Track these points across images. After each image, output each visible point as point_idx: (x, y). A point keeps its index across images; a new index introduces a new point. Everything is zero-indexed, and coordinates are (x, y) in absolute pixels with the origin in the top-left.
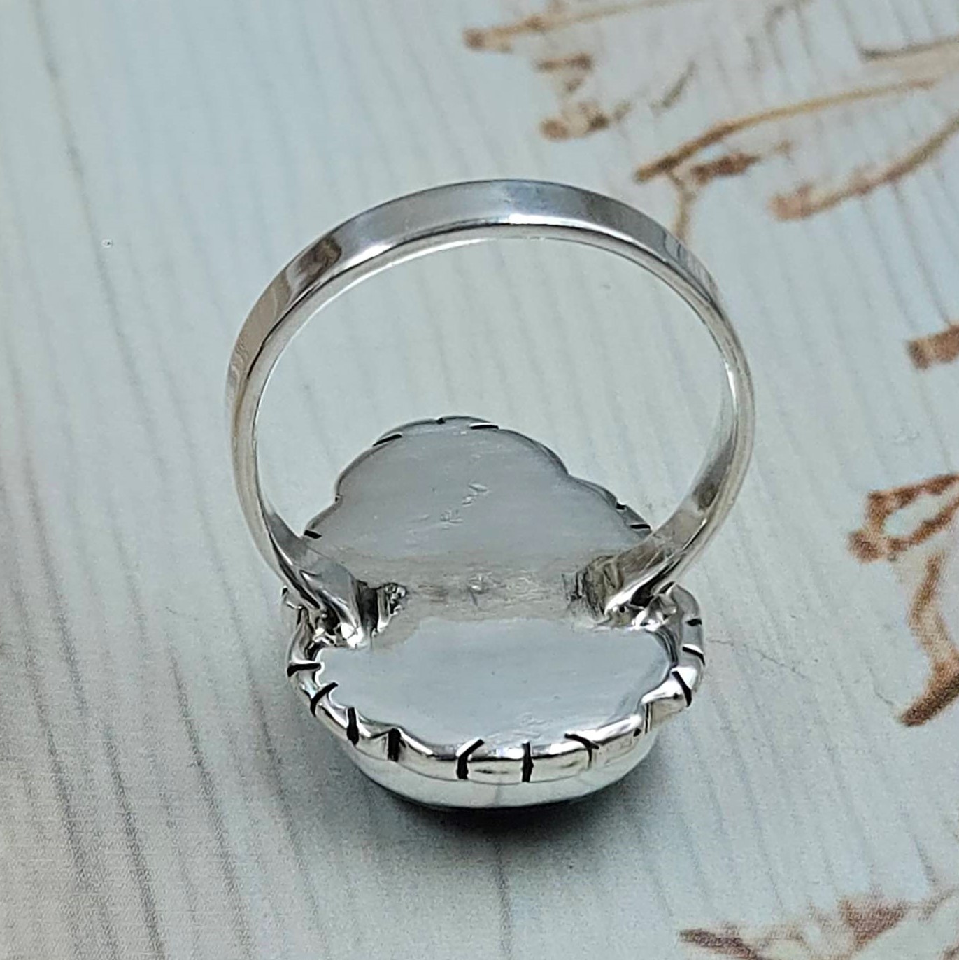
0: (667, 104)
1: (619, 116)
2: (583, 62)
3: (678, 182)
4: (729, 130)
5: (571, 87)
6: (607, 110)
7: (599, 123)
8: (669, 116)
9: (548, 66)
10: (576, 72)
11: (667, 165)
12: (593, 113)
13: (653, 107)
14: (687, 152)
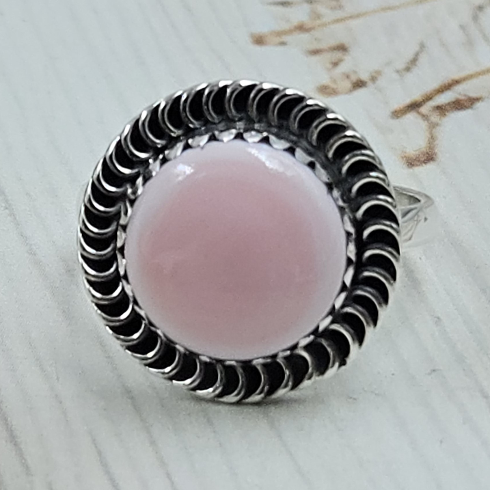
0: (408, 69)
1: (373, 79)
2: (342, 48)
3: (425, 117)
4: (457, 82)
5: (335, 64)
6: (364, 76)
7: (359, 84)
8: (410, 77)
9: (316, 52)
10: (338, 55)
11: (414, 106)
12: (354, 78)
13: (398, 72)
14: (429, 98)
